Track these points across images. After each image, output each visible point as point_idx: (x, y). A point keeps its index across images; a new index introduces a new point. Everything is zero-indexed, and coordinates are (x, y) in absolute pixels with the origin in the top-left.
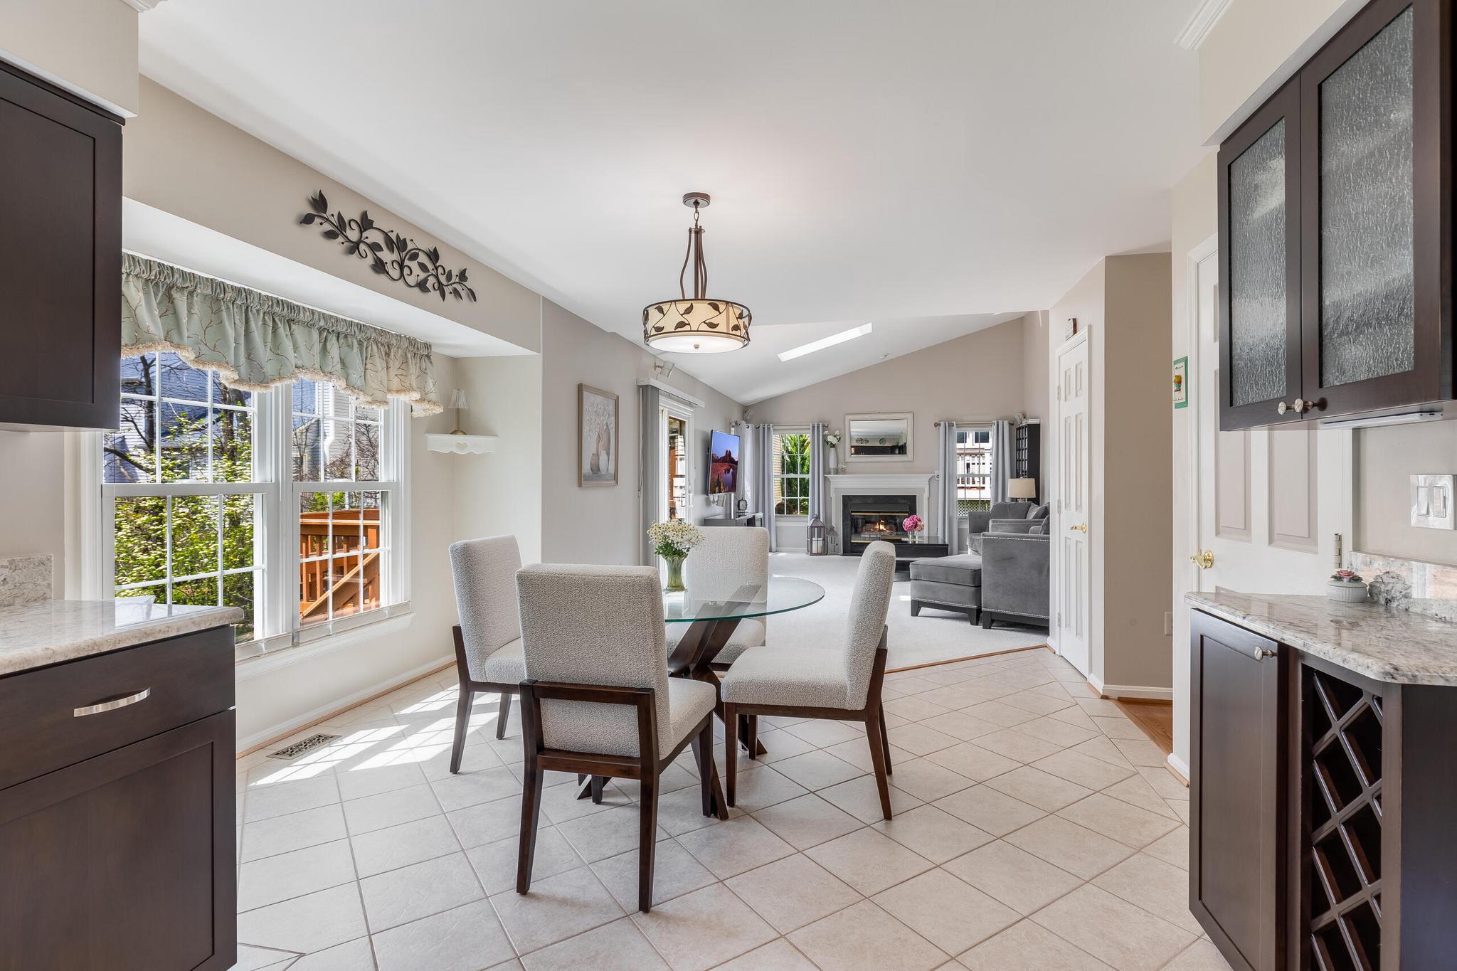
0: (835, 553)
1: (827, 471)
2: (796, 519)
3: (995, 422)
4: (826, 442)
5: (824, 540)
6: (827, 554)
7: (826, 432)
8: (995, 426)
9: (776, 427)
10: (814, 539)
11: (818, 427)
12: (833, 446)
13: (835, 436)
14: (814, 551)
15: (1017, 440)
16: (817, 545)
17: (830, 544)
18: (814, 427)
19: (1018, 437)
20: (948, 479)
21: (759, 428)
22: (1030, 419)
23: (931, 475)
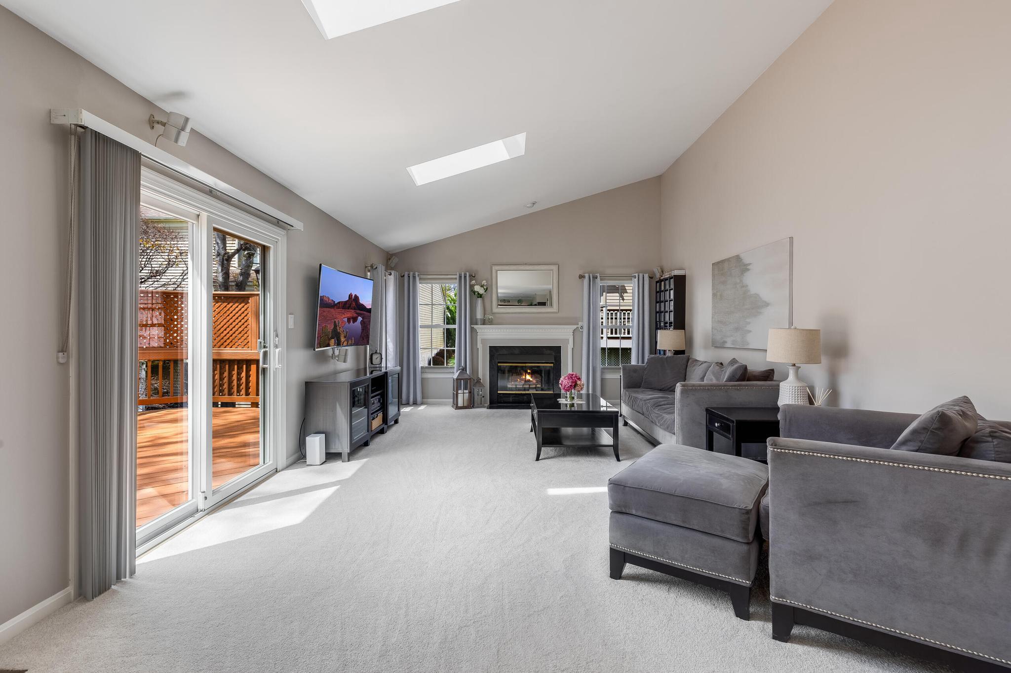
0: (481, 406)
1: (474, 321)
2: (442, 370)
3: (636, 275)
4: (473, 292)
5: (470, 392)
6: (473, 407)
7: (473, 282)
8: (636, 280)
9: (422, 276)
10: (459, 392)
11: (465, 277)
12: (480, 296)
13: (482, 286)
14: (460, 404)
15: (657, 292)
16: (463, 398)
17: (476, 397)
18: (460, 277)
19: (658, 290)
20: (593, 331)
21: (404, 276)
22: (676, 271)
23: (575, 327)
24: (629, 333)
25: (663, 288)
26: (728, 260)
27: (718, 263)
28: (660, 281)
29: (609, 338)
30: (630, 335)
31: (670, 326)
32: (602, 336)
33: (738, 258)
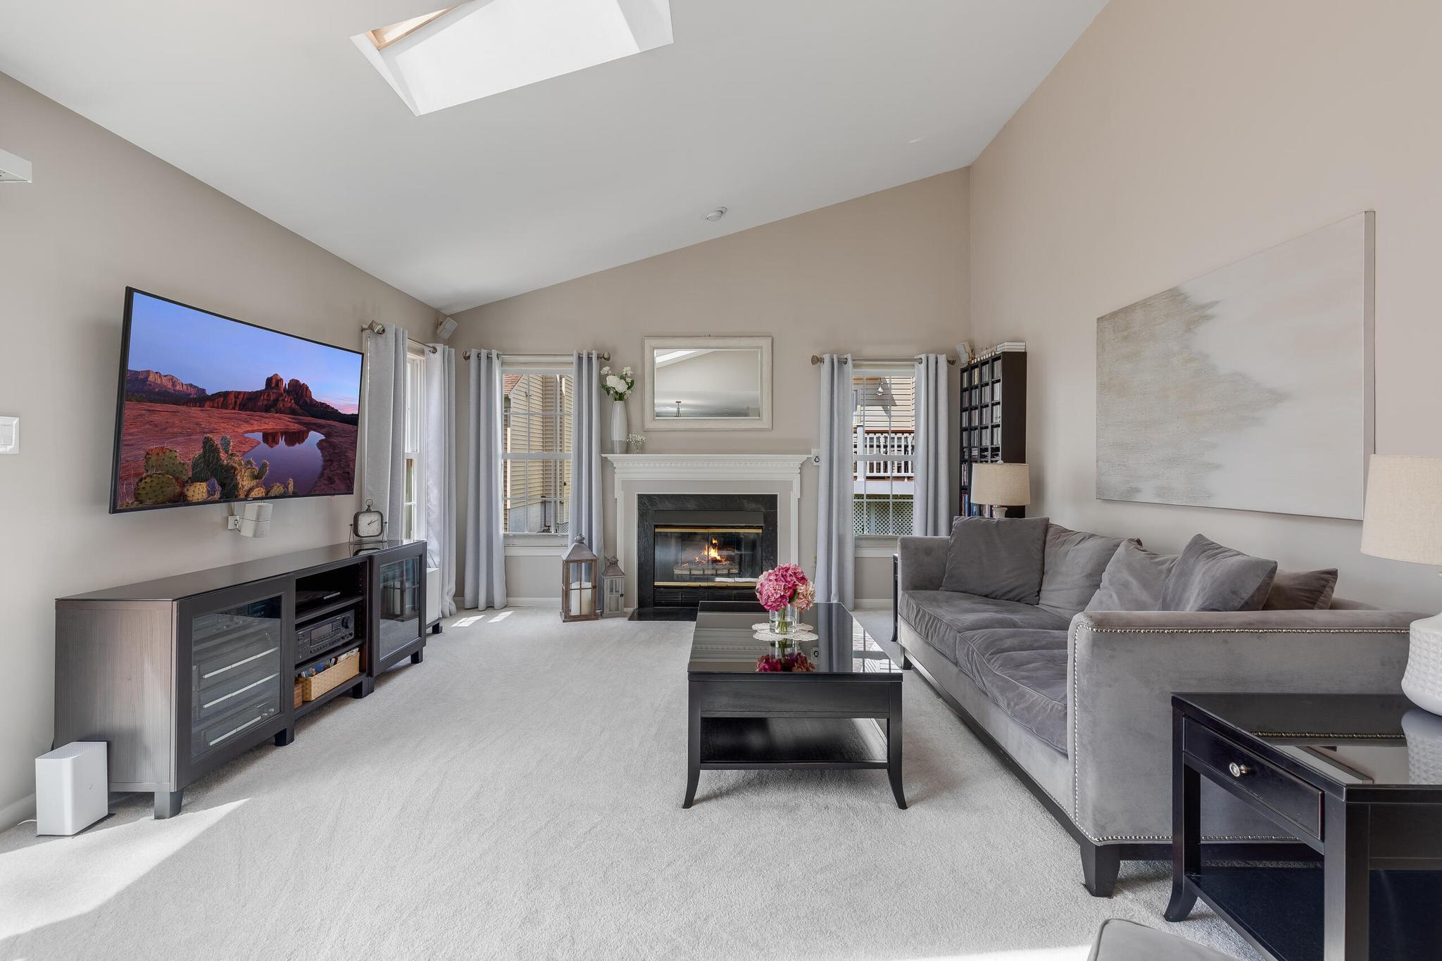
0: (616, 614)
1: (606, 446)
2: (543, 542)
3: (923, 357)
4: (605, 389)
5: (596, 587)
6: (601, 616)
7: (606, 369)
8: (923, 366)
10: (574, 587)
11: (590, 359)
12: (620, 397)
13: (622, 378)
14: (575, 611)
15: (963, 390)
16: (580, 598)
17: (608, 596)
18: (580, 358)
19: (965, 385)
20: (836, 464)
21: (469, 357)
22: (1006, 343)
23: (804, 457)
24: (906, 470)
25: (976, 381)
26: (1145, 304)
27: (1114, 315)
28: (970, 368)
29: (869, 478)
30: (910, 474)
31: (992, 456)
32: (855, 474)
33: (1175, 296)
